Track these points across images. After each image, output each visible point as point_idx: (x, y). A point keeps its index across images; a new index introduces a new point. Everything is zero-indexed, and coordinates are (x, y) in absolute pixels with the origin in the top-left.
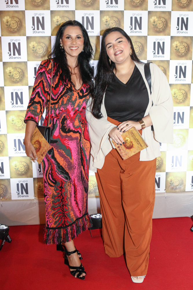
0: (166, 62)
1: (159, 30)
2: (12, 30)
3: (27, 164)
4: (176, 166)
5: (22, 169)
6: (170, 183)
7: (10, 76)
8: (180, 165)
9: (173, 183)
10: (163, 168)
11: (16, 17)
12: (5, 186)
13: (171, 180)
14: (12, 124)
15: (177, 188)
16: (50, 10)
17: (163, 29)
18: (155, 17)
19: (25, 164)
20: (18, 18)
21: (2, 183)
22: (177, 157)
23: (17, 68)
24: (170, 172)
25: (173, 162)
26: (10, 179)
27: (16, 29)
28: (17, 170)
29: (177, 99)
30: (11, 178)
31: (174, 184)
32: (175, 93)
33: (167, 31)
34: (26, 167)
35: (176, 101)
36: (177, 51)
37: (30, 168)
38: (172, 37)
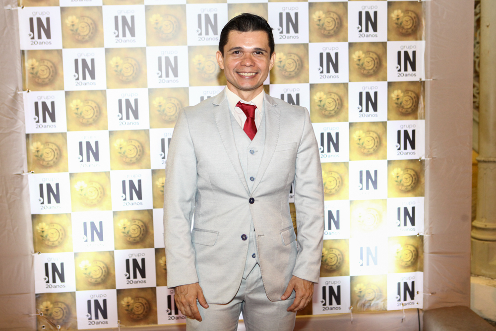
0: (342, 86)
1: (329, 33)
2: (80, 38)
3: (106, 265)
4: (368, 264)
5: (97, 274)
6: (359, 296)
7: (76, 114)
8: (376, 263)
9: (363, 296)
10: (344, 269)
11: (88, 17)
12: (67, 306)
13: (360, 289)
14: (81, 195)
15: (372, 305)
16: (143, 4)
17: (335, 32)
18: (321, 12)
19: (102, 265)
20: (91, 19)
21: (61, 299)
22: (368, 249)
23: (89, 101)
24: (357, 277)
25: (362, 258)
26: (75, 292)
27: (87, 37)
28: (89, 276)
29: (364, 148)
30: (77, 290)
31: (365, 297)
32: (360, 138)
33: (342, 34)
34: (103, 270)
35: (363, 151)
36: (361, 67)
37: (112, 271)
38: (351, 45)
